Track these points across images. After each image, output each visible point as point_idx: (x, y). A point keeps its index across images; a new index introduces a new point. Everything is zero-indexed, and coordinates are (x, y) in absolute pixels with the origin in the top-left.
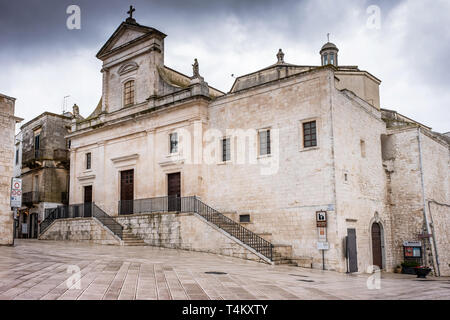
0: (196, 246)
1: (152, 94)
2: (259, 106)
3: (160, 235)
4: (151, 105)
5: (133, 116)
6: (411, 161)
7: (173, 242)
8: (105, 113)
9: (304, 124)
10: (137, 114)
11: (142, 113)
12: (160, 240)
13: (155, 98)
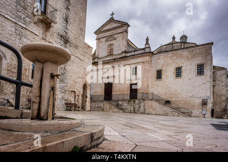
0: (153, 113)
1: (124, 50)
2: (177, 58)
3: (134, 108)
4: (123, 55)
5: (115, 59)
6: (222, 82)
7: (141, 111)
8: (97, 57)
9: (198, 65)
10: (117, 58)
11: (120, 58)
12: (134, 111)
13: (126, 52)
